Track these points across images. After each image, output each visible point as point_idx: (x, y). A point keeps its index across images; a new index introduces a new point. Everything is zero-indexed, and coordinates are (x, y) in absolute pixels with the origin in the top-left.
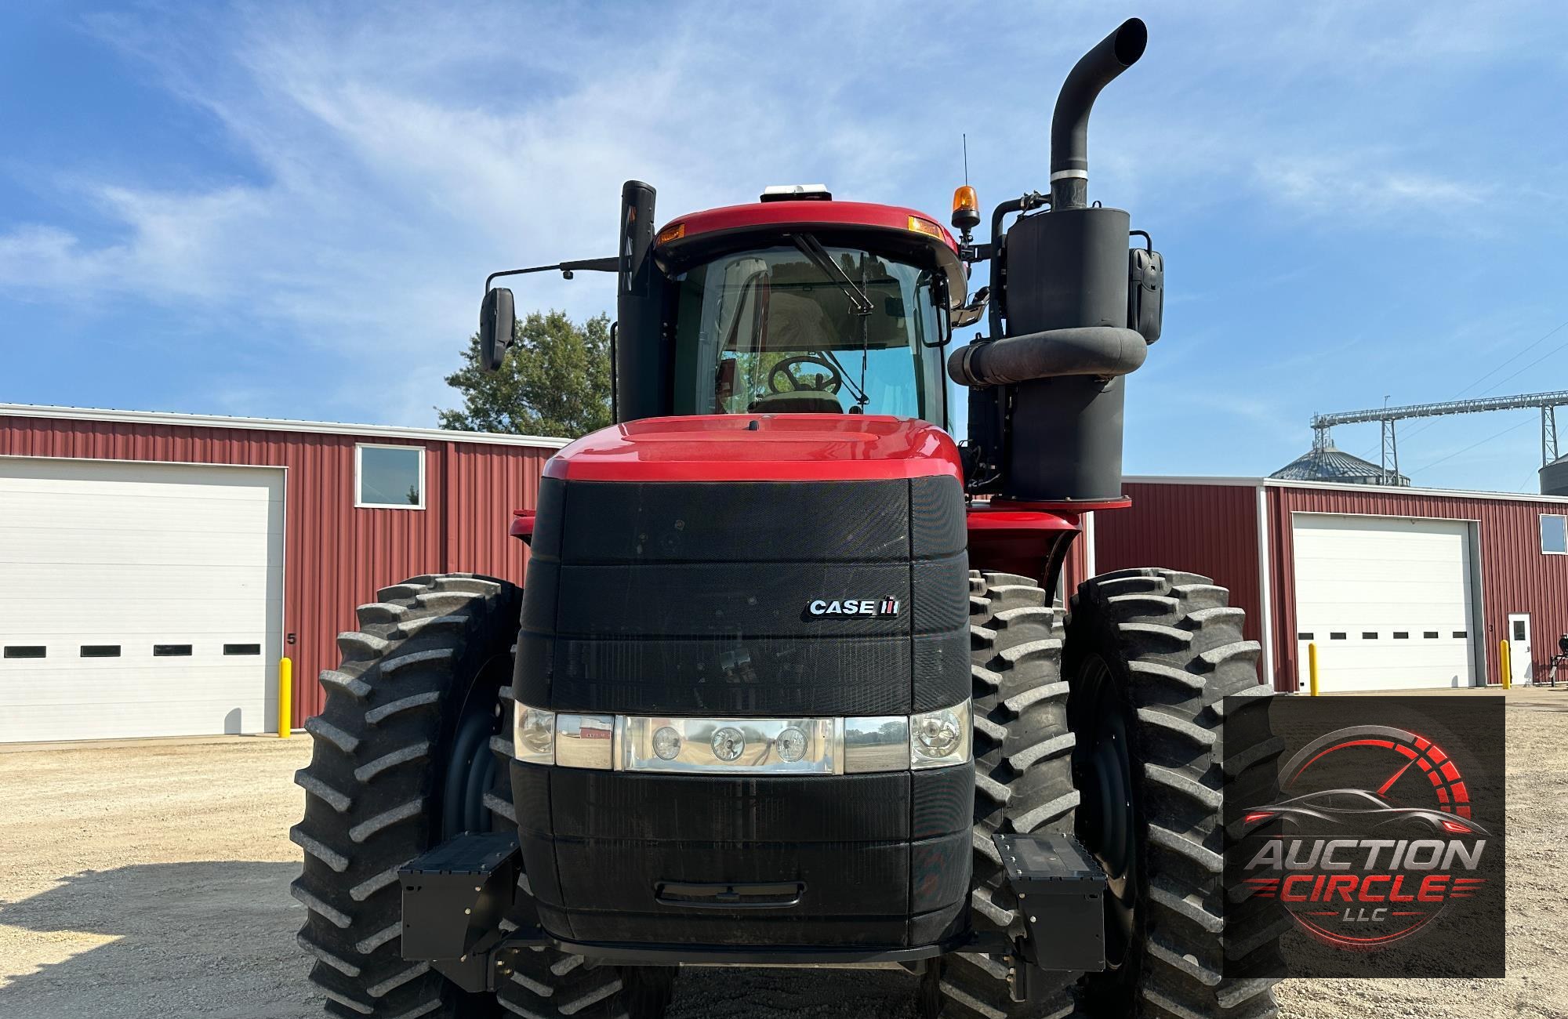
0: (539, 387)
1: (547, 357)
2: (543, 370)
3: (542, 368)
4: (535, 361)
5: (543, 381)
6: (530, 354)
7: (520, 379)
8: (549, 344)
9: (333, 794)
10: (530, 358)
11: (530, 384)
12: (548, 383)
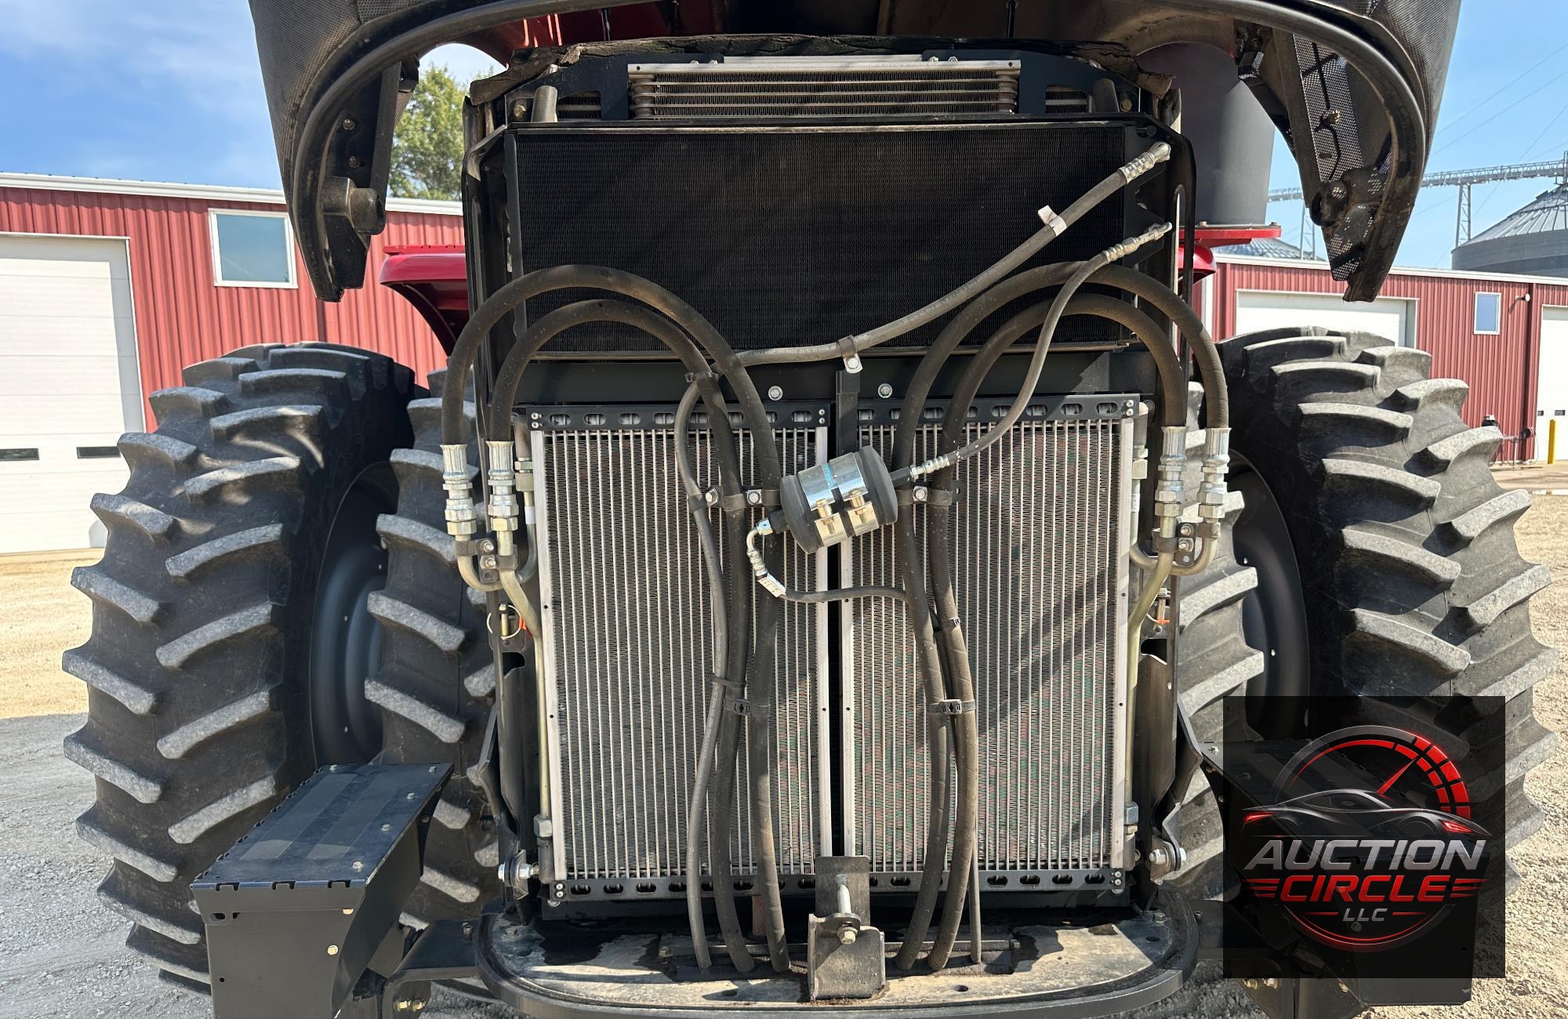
0: (422, 154)
1: (429, 119)
2: (426, 134)
3: (423, 130)
4: (416, 123)
5: (426, 146)
6: (409, 114)
7: (400, 144)
8: (430, 103)
9: (125, 688)
10: (410, 119)
11: (412, 149)
12: (432, 148)
